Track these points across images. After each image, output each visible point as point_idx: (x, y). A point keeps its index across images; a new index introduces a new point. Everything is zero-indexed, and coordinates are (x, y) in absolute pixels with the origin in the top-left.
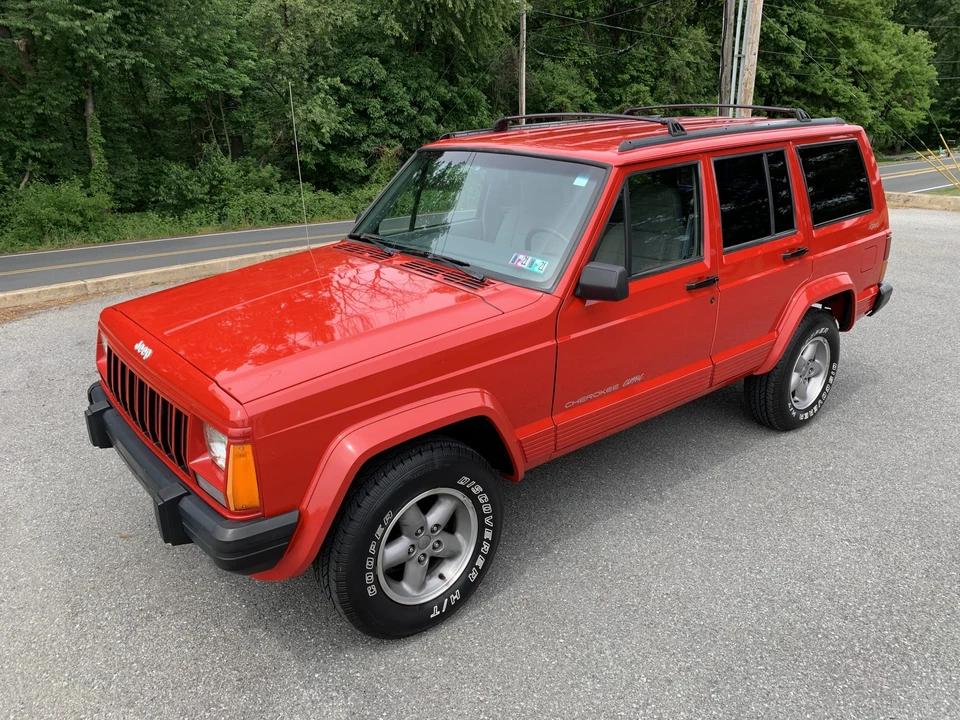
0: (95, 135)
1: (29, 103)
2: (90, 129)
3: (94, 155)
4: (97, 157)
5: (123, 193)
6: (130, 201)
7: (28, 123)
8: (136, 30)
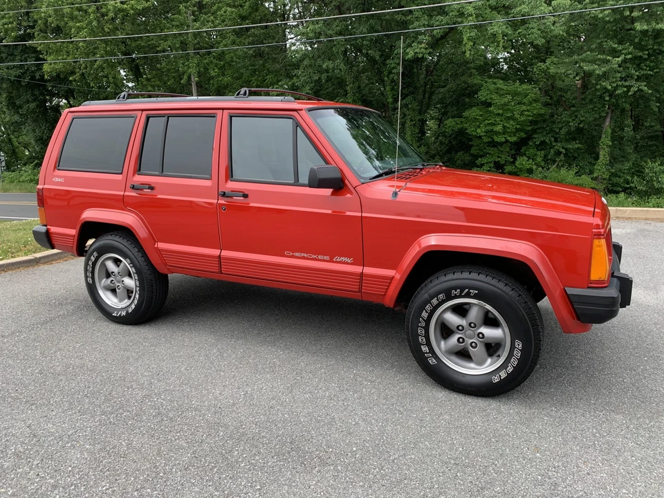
0: (605, 141)
1: (567, 119)
2: (603, 136)
3: (602, 153)
4: (604, 155)
5: (616, 180)
6: (620, 186)
7: (563, 131)
8: (647, 66)
